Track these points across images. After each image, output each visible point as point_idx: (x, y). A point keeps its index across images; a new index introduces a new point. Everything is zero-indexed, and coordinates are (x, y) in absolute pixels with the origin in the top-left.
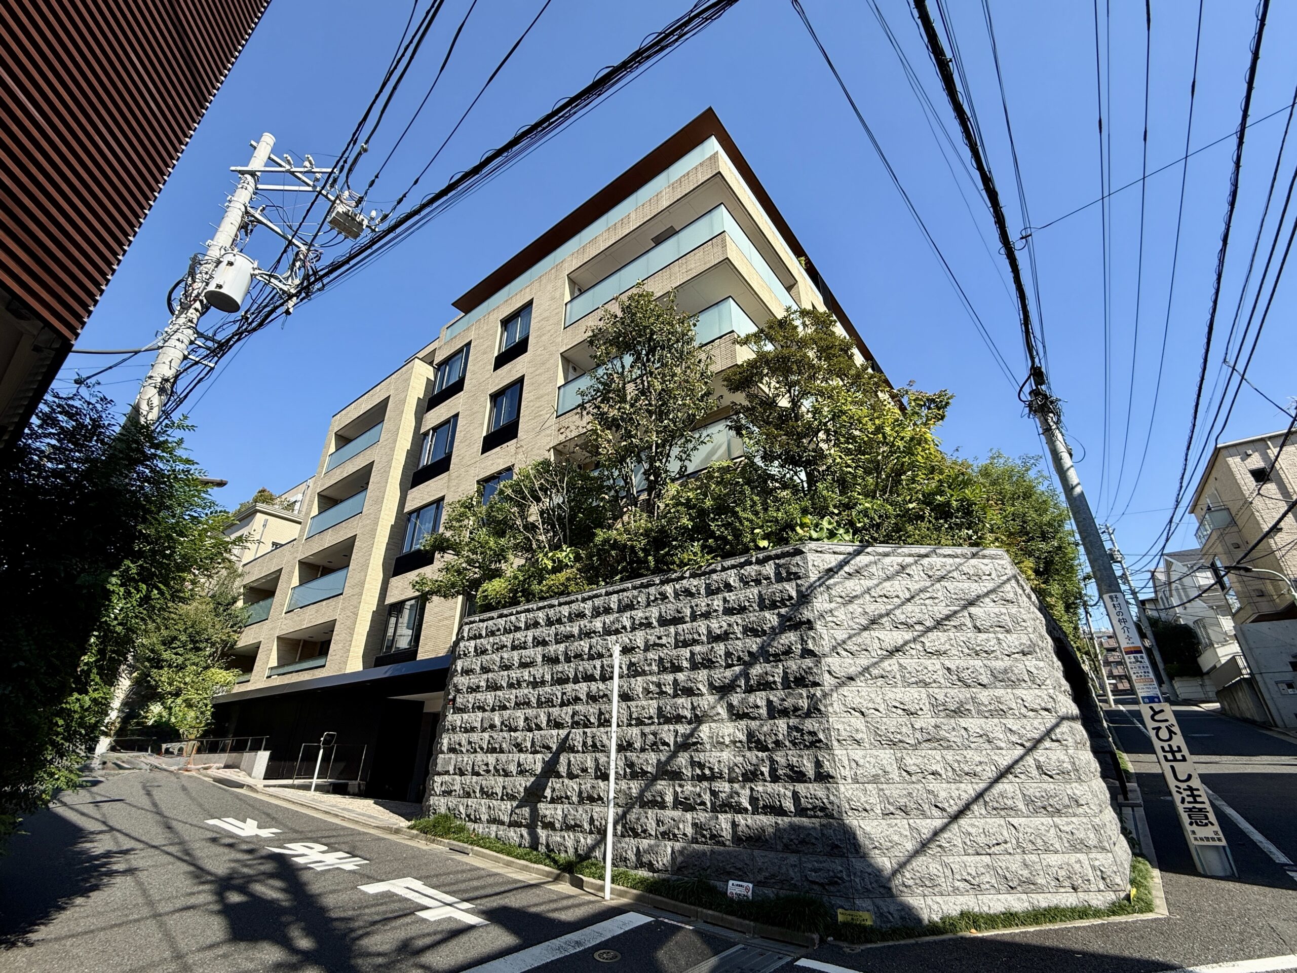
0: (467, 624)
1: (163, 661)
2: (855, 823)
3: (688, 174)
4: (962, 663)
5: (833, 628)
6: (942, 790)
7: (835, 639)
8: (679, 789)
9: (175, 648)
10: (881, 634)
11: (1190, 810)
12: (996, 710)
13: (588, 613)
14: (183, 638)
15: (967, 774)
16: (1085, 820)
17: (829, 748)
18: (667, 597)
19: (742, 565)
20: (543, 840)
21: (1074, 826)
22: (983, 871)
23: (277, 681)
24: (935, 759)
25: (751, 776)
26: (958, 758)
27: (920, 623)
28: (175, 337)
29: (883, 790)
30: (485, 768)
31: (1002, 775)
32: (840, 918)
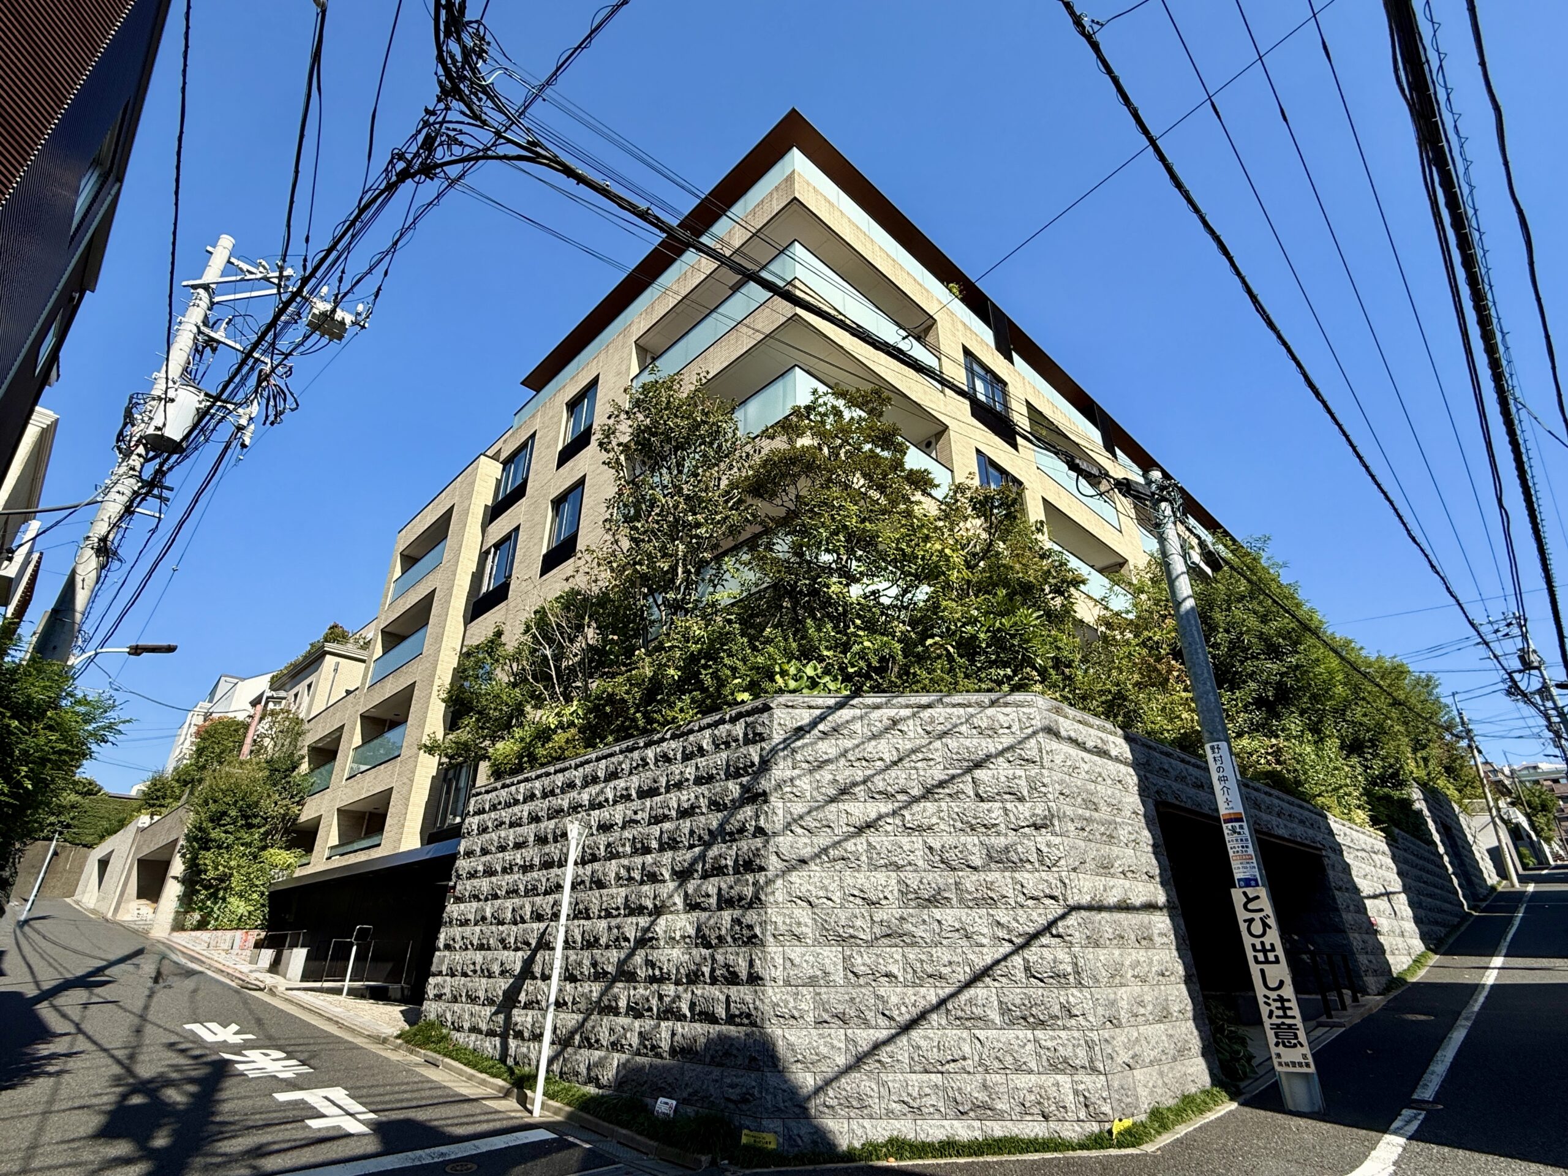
0: (474, 796)
1: (212, 840)
2: (779, 1032)
3: (762, 201)
4: (950, 840)
5: (790, 801)
6: (892, 994)
7: (791, 814)
8: (632, 992)
9: (224, 825)
10: (849, 806)
11: (1278, 1026)
12: (984, 899)
13: (578, 782)
14: (233, 813)
15: (930, 976)
16: (1076, 1034)
17: (763, 944)
18: (648, 764)
19: (716, 724)
20: (512, 1051)
21: (1060, 1041)
22: (927, 1091)
23: (338, 862)
24: (893, 959)
25: (694, 978)
26: (923, 957)
27: (904, 792)
28: (115, 489)
29: (819, 994)
30: (472, 967)
31: (976, 978)
32: (744, 1140)
